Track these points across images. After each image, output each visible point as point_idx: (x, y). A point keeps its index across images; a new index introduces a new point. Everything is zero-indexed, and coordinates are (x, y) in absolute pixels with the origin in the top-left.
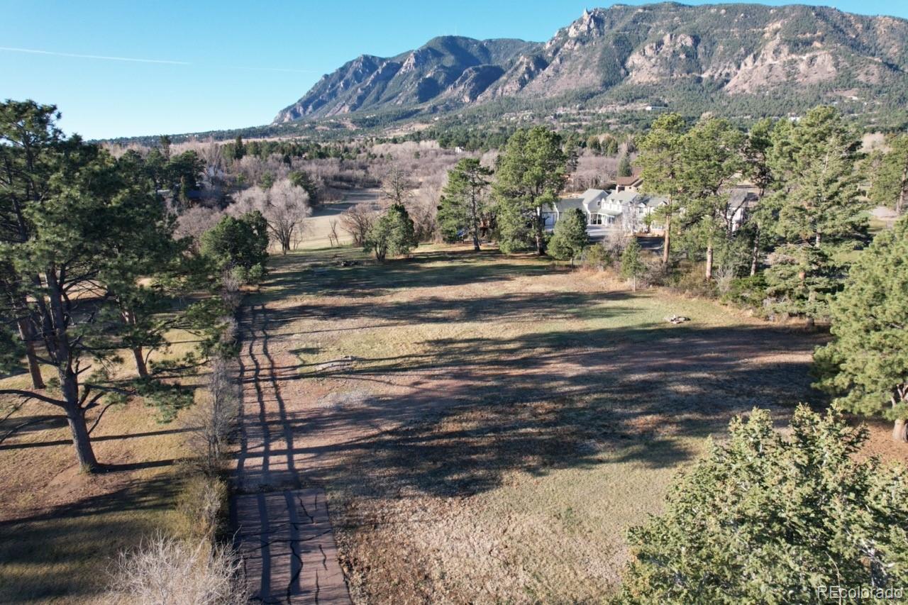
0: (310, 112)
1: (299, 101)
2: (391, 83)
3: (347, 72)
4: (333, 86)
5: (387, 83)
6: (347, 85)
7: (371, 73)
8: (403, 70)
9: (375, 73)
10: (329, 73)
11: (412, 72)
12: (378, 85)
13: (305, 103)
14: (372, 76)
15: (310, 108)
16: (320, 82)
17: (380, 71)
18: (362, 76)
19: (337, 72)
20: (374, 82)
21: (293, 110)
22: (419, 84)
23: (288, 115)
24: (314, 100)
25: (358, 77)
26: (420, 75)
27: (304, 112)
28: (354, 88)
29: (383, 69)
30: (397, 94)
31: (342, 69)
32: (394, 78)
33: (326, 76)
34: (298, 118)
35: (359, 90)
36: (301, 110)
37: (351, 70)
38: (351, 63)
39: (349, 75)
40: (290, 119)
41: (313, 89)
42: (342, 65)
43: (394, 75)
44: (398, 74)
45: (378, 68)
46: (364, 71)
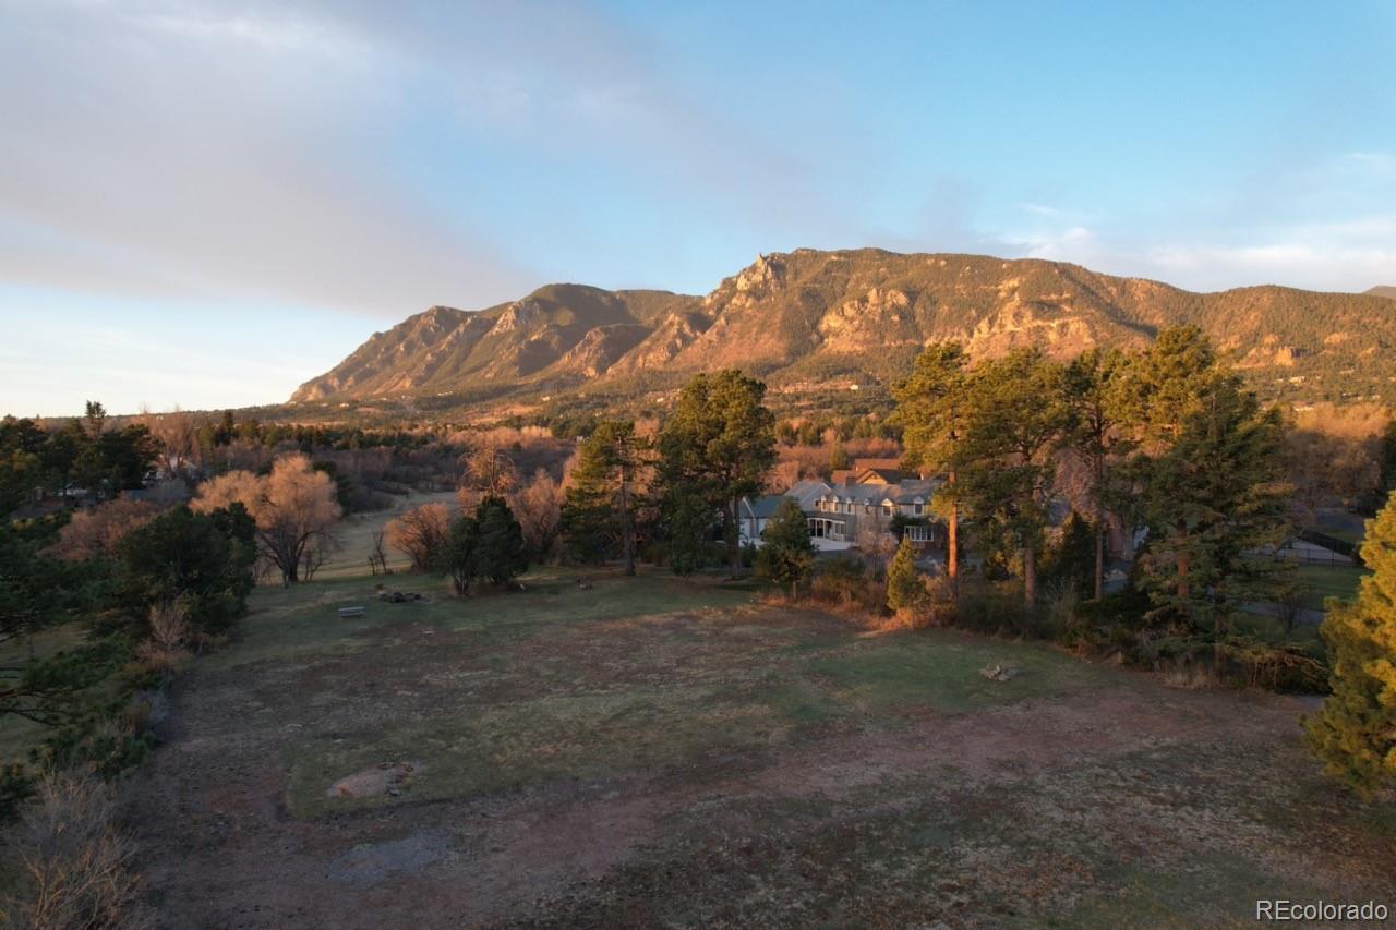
0: (351, 386)
1: (334, 370)
2: (477, 348)
3: (411, 330)
4: (387, 349)
5: (471, 347)
6: (410, 347)
7: (448, 332)
8: (496, 329)
9: (454, 333)
10: (382, 331)
11: (510, 331)
12: (457, 350)
13: (342, 373)
14: (450, 337)
15: (351, 380)
16: (367, 344)
17: (461, 329)
18: (434, 336)
19: (395, 330)
20: (452, 345)
21: (322, 383)
22: (520, 349)
23: (314, 391)
24: (357, 369)
25: (428, 338)
26: (522, 336)
27: (341, 386)
28: (420, 354)
29: (466, 327)
30: (486, 364)
31: (403, 325)
32: (483, 340)
33: (378, 335)
34: (331, 395)
35: (429, 357)
36: (335, 383)
37: (418, 328)
38: (418, 317)
40: (317, 397)
41: (357, 352)
42: (402, 320)
43: (481, 336)
44: (489, 334)
45: (458, 326)
46: (436, 329)
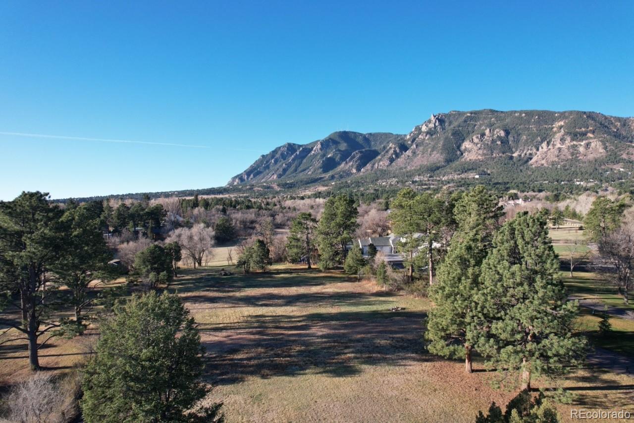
0: (252, 179)
1: (245, 172)
2: (305, 161)
3: (277, 153)
4: (267, 162)
5: (302, 161)
6: (276, 162)
7: (292, 154)
8: (313, 152)
9: (295, 154)
10: (265, 154)
11: (319, 153)
12: (296, 162)
13: (248, 173)
14: (293, 156)
15: (252, 176)
16: (259, 160)
17: (298, 153)
18: (286, 156)
19: (270, 154)
20: (294, 160)
21: (240, 177)
22: (323, 161)
23: (237, 180)
24: (254, 171)
25: (284, 157)
26: (324, 155)
27: (248, 178)
28: (280, 164)
29: (300, 152)
30: (308, 168)
31: (273, 152)
32: (307, 157)
33: (263, 156)
34: (244, 183)
35: (284, 165)
36: (246, 177)
37: (279, 152)
38: (280, 148)
39: (278, 156)
40: (238, 183)
41: (254, 164)
42: (273, 149)
43: (307, 155)
44: (310, 155)
45: (297, 151)
46: (287, 153)
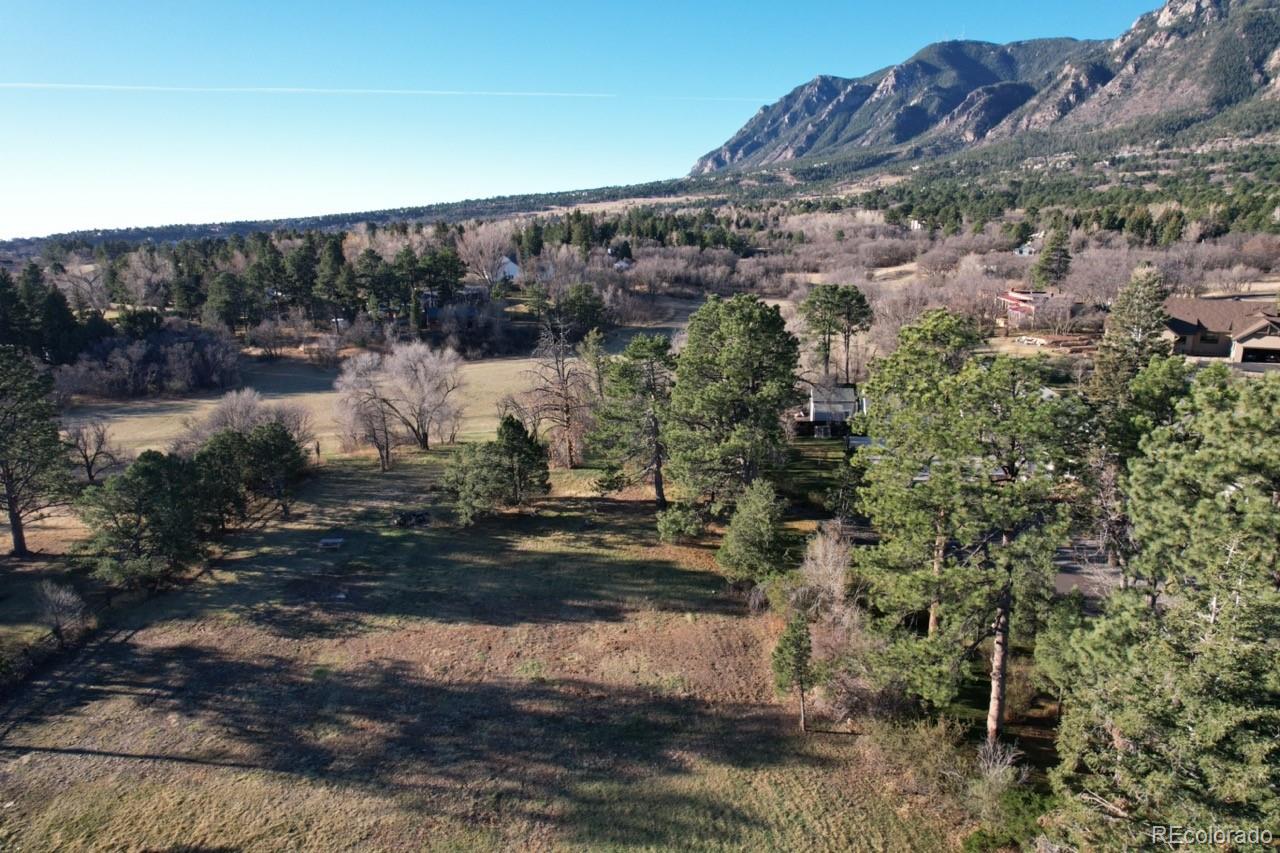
0: (740, 159)
1: (726, 144)
2: (856, 116)
3: (795, 101)
4: (774, 121)
5: (850, 115)
6: (793, 120)
7: (829, 101)
8: (876, 95)
9: (835, 102)
10: (769, 104)
11: (890, 97)
12: (837, 119)
13: (733, 147)
14: (830, 107)
15: (741, 153)
16: (756, 117)
17: (842, 98)
18: (816, 106)
19: (781, 102)
20: (832, 114)
21: (716, 157)
22: (898, 116)
23: (710, 164)
24: (746, 142)
25: (810, 108)
26: (902, 101)
27: (732, 159)
28: (802, 124)
29: (846, 96)
30: (863, 132)
31: (788, 97)
32: (863, 108)
33: (766, 109)
34: (723, 168)
35: (810, 127)
36: (728, 155)
37: (802, 99)
38: (802, 88)
39: (797, 106)
40: (711, 169)
41: (746, 126)
42: (788, 91)
43: (862, 103)
44: (868, 101)
45: (838, 94)
46: (819, 99)
